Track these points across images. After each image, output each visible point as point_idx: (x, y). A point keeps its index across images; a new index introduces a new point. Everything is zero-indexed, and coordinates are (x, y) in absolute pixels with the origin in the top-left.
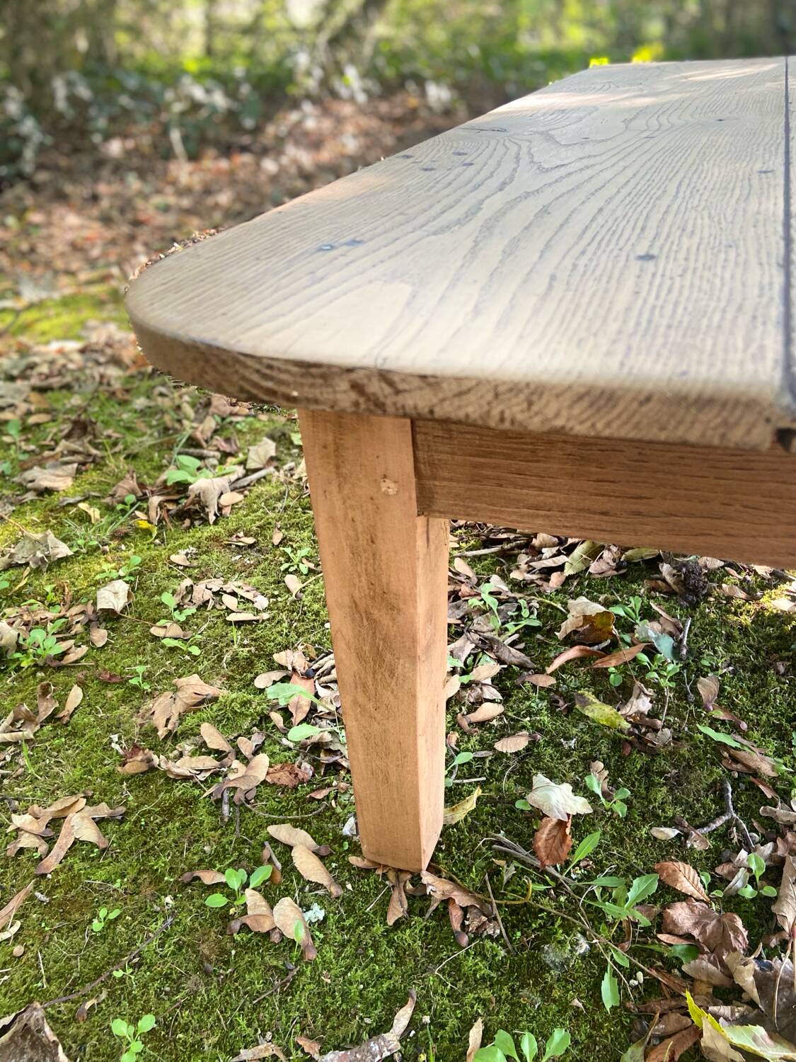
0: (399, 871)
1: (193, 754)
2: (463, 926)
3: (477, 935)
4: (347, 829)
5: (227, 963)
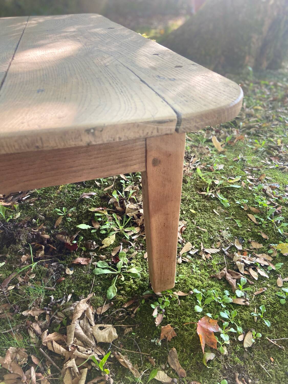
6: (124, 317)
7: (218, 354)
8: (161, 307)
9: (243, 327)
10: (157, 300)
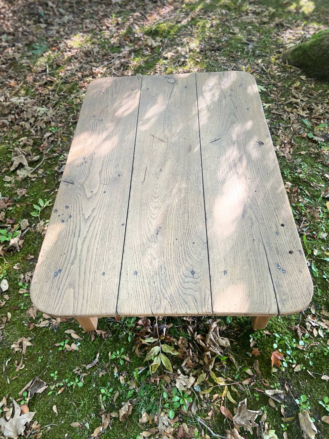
0: (92, 331)
1: (43, 321)
2: (105, 337)
3: (108, 337)
4: (80, 326)
5: (66, 358)
6: (234, 335)
7: (279, 370)
8: (255, 338)
9: (297, 361)
10: (253, 333)
